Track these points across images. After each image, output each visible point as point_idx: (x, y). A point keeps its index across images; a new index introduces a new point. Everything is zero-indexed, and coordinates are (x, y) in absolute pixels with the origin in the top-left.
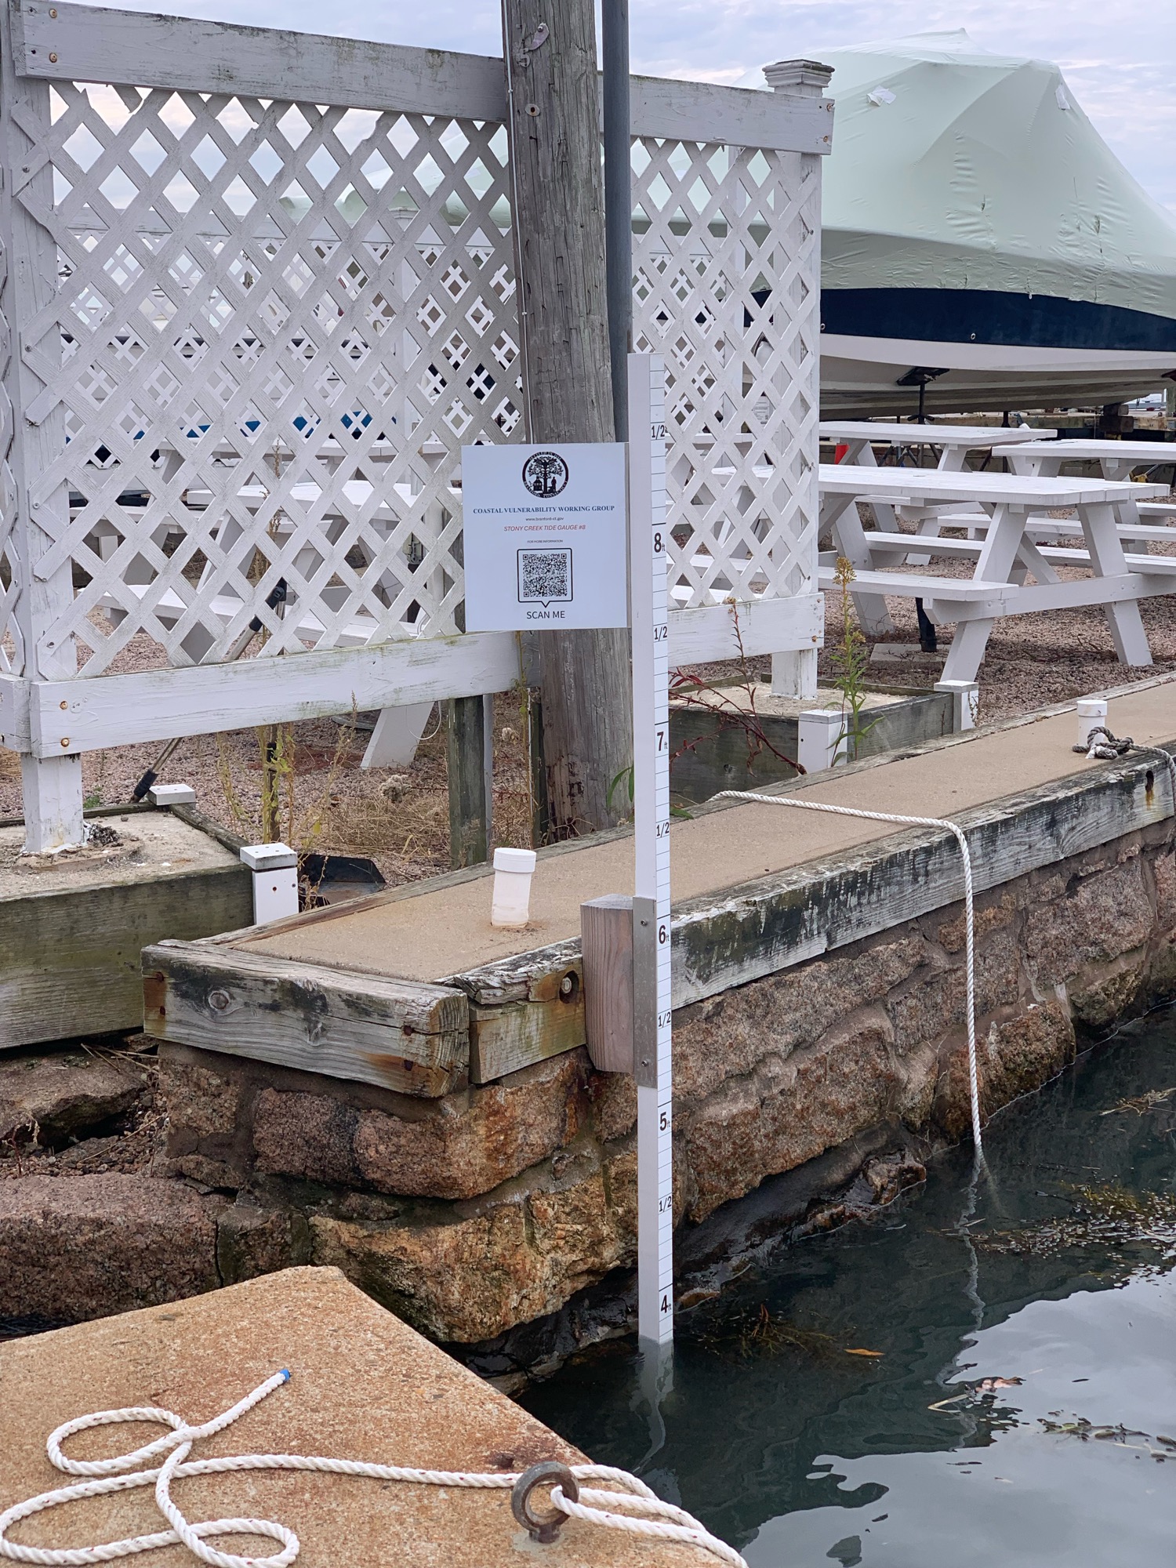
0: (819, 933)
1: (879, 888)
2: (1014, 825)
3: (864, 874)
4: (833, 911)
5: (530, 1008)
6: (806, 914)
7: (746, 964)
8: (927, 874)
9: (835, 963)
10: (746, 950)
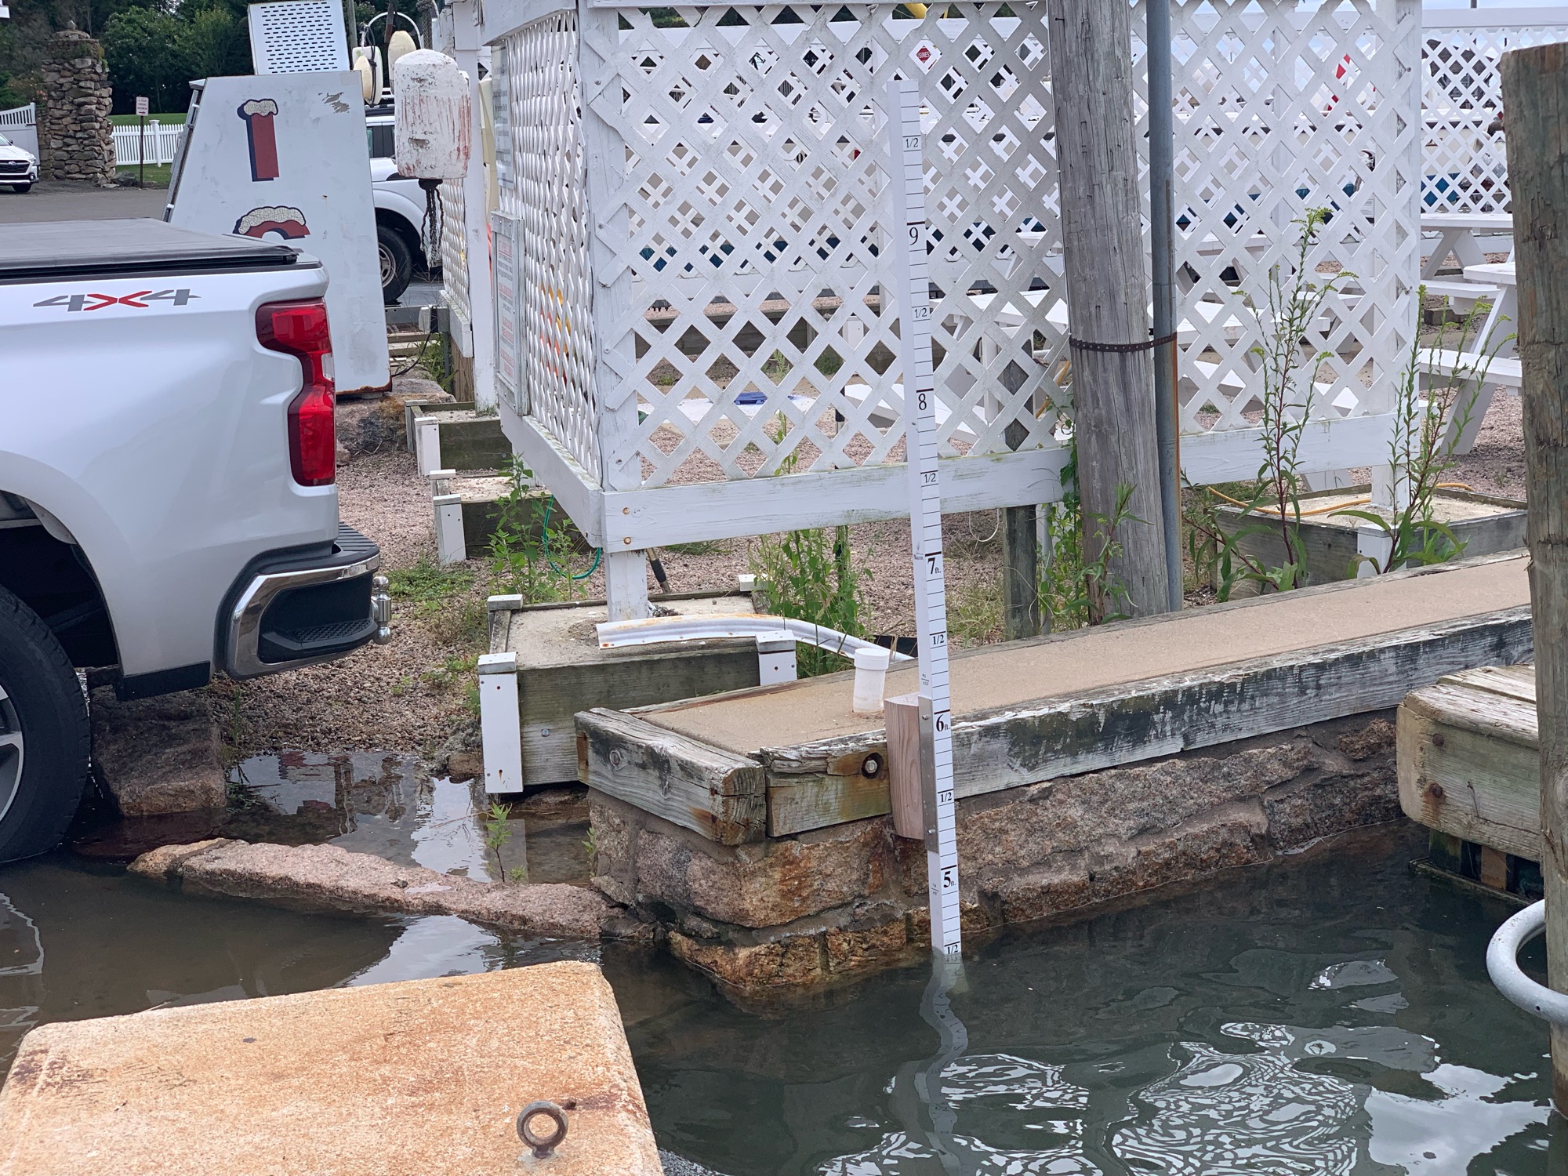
0: (1173, 735)
1: (1253, 698)
2: (1443, 646)
3: (1232, 686)
4: (1190, 717)
5: (828, 781)
6: (1156, 718)
7: (1081, 758)
8: (1318, 687)
9: (1195, 761)
10: (1081, 745)
